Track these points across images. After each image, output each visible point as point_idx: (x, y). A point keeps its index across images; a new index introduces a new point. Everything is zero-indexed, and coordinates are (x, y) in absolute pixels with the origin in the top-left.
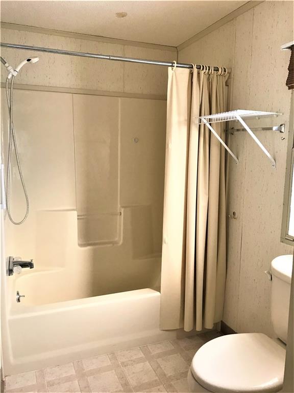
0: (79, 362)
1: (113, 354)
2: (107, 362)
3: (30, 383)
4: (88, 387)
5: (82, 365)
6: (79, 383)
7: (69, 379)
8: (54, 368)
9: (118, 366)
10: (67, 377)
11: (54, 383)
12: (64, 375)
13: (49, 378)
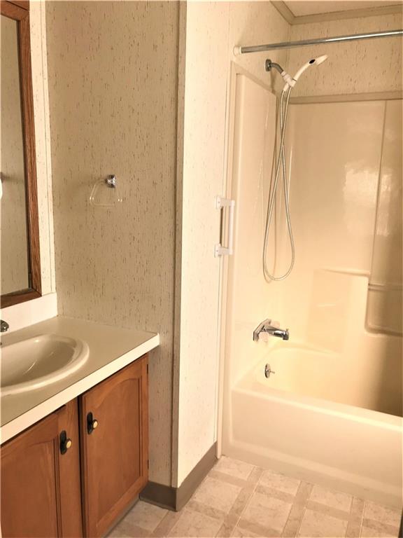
0: (309, 484)
1: (362, 501)
2: (346, 507)
3: (240, 476)
4: (300, 521)
5: (311, 490)
6: (292, 509)
7: (284, 497)
8: (275, 475)
9: (358, 520)
10: (284, 493)
11: (264, 491)
12: (282, 489)
13: (263, 483)
